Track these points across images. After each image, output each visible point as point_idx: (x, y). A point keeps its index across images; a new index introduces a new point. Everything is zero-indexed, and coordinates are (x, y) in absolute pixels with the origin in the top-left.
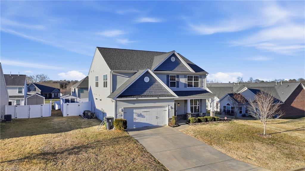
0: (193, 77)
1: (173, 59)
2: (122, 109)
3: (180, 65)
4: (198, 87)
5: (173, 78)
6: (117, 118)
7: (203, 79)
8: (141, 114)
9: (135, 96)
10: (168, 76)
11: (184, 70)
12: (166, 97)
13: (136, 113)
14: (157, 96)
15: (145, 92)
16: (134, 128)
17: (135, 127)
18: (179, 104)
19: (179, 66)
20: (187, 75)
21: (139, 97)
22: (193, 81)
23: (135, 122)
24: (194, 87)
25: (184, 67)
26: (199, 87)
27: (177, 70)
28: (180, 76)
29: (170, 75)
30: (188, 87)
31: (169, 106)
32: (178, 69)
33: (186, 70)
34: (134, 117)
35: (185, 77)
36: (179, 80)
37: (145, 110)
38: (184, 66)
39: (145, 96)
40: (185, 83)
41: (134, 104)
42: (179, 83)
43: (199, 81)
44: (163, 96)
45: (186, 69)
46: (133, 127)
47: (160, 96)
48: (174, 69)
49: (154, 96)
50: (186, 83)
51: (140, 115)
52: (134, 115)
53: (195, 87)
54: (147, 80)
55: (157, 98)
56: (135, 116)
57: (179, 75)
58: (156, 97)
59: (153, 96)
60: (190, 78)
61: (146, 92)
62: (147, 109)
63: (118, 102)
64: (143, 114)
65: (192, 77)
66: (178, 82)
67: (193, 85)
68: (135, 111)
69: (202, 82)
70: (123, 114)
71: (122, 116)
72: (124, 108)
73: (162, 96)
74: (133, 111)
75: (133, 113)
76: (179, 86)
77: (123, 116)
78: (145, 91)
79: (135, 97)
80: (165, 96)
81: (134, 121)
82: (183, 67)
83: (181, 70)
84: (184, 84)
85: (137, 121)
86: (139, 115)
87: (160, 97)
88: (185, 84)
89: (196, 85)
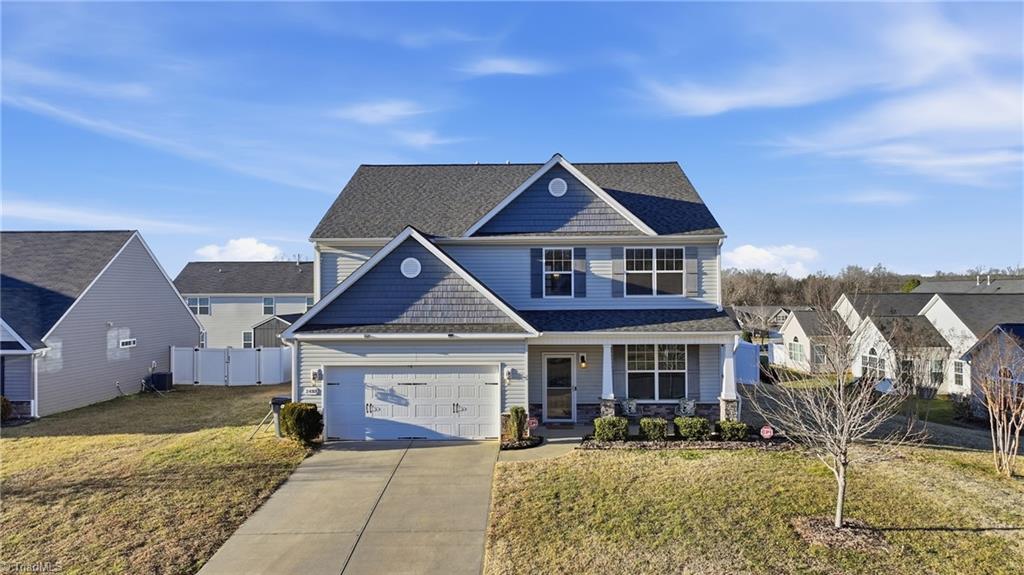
0: (654, 254)
1: (558, 188)
2: (320, 371)
3: (592, 210)
4: (681, 293)
5: (559, 259)
6: (303, 402)
7: (705, 263)
8: (392, 390)
9: (362, 328)
10: (536, 253)
11: (609, 229)
12: (484, 331)
13: (373, 387)
14: (448, 328)
15: (405, 315)
16: (368, 438)
17: (368, 435)
18: (583, 360)
19: (586, 211)
20: (625, 248)
21: (377, 332)
22: (655, 272)
23: (370, 419)
24: (659, 292)
25: (612, 217)
26: (684, 295)
27: (575, 229)
28: (589, 252)
29: (544, 249)
30: (628, 294)
31: (503, 366)
32: (583, 223)
33: (622, 229)
34: (368, 401)
35: (615, 254)
36: (587, 266)
37: (410, 378)
38: (609, 211)
39: (403, 328)
40: (613, 281)
41: (363, 354)
42: (585, 280)
43: (684, 271)
44: (475, 327)
45: (617, 222)
46: (364, 435)
47: (462, 328)
48: (562, 226)
49: (436, 328)
50: (618, 278)
51: (388, 396)
52: (368, 393)
53: (660, 296)
54: (411, 268)
55: (445, 336)
56: (370, 397)
57: (585, 249)
58: (444, 331)
59: (431, 328)
60: (638, 258)
61: (410, 313)
62: (418, 375)
63: (305, 346)
64: (399, 390)
65: (649, 253)
66: (581, 276)
67: (655, 287)
68: (368, 379)
69: (700, 273)
70: (322, 389)
71: (319, 393)
72: (325, 366)
73: (472, 327)
74: (363, 378)
75: (363, 386)
76: (587, 292)
77: (322, 393)
78: (403, 310)
79: (361, 332)
80: (483, 328)
81: (368, 415)
82: (603, 217)
83: (591, 229)
84: (610, 284)
85: (377, 416)
86: (387, 394)
87: (459, 331)
88: (615, 284)
89: (671, 285)
